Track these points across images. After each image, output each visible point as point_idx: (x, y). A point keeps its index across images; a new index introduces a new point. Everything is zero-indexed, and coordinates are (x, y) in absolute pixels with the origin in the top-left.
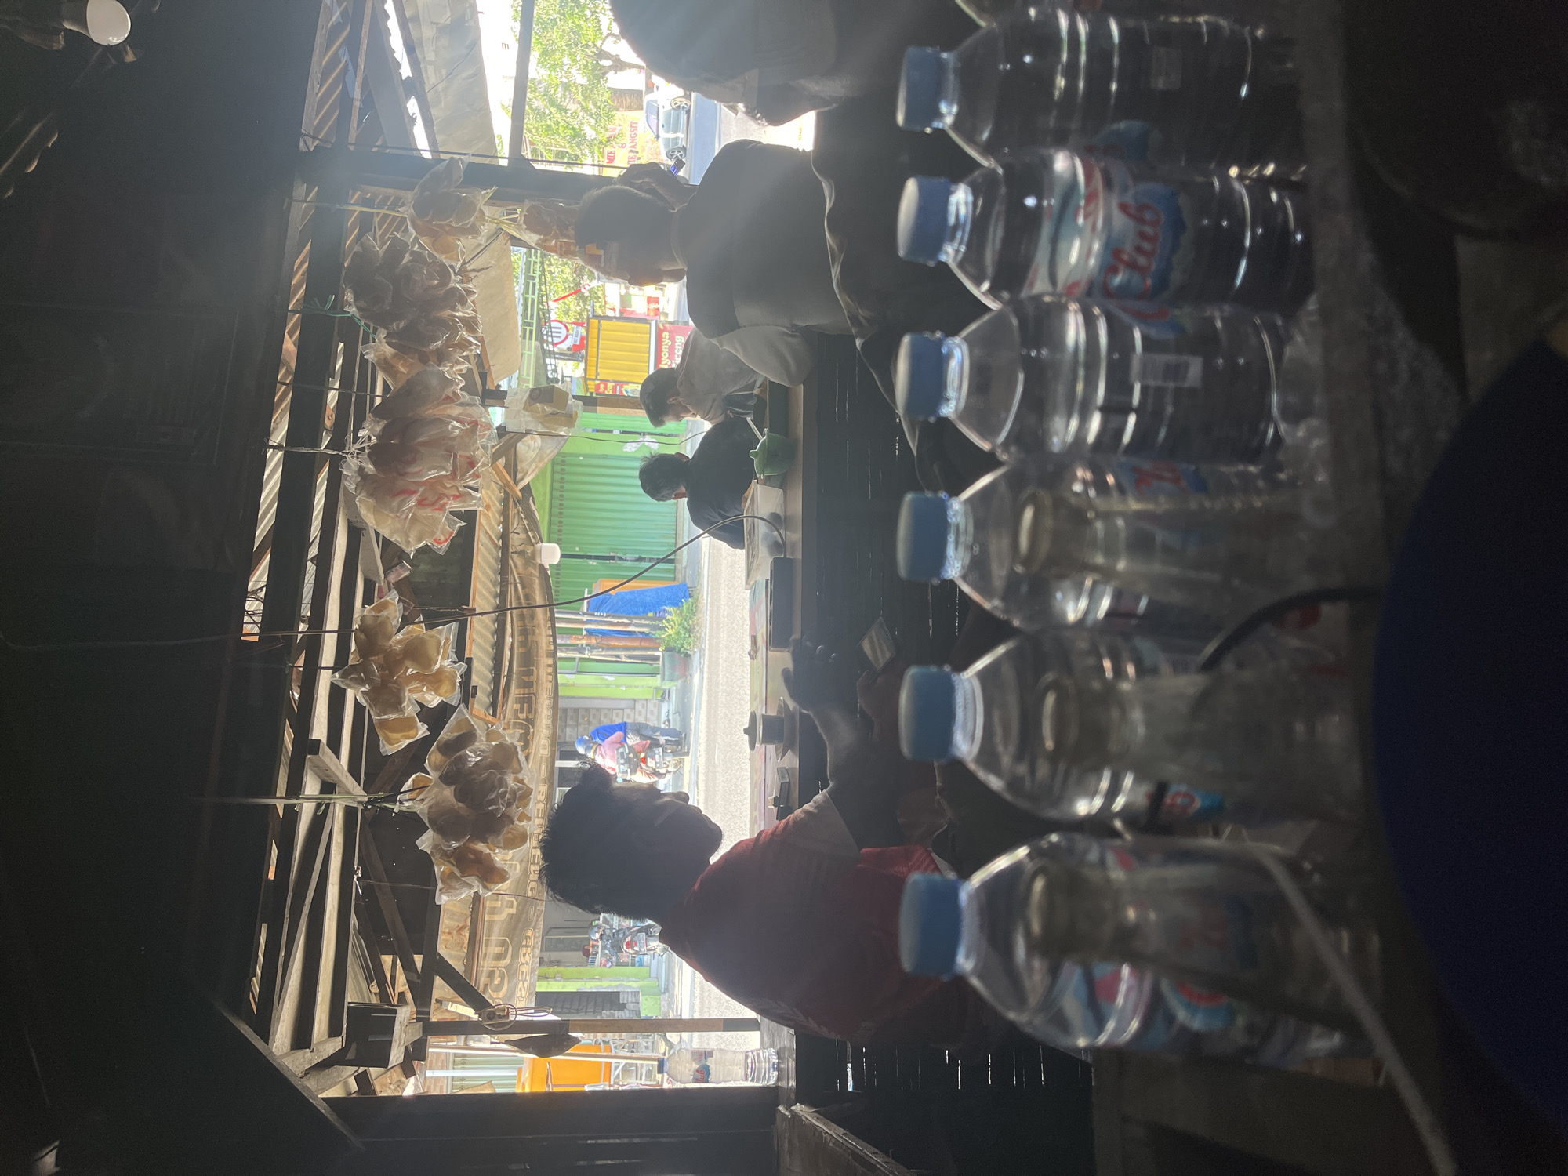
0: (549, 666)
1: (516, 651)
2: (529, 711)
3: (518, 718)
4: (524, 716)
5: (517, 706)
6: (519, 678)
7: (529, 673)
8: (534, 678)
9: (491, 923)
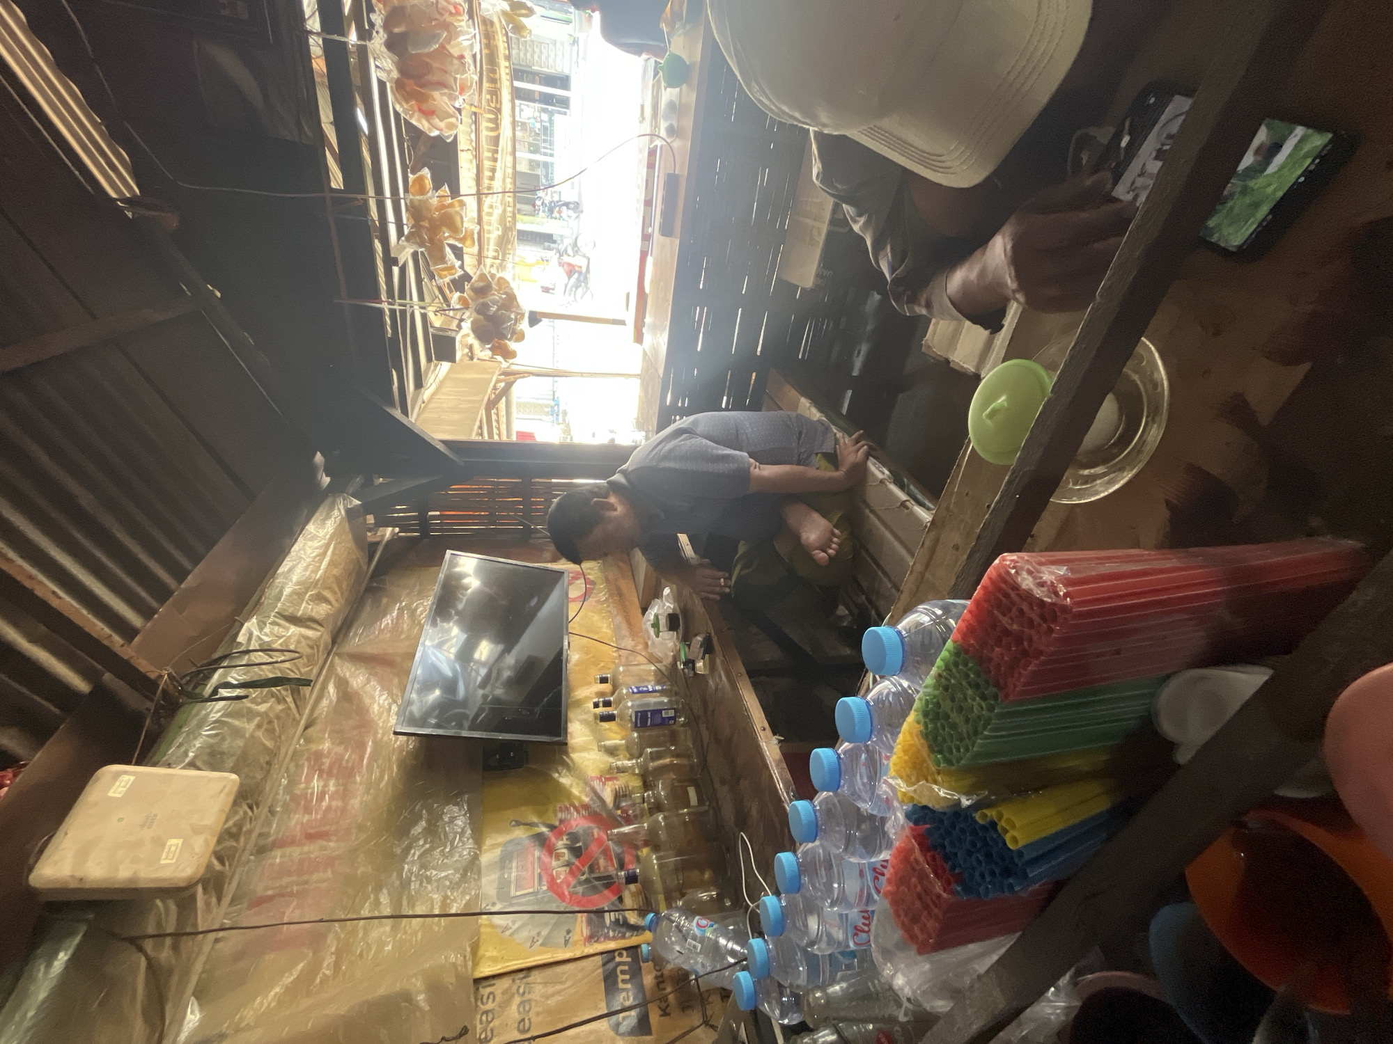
0: (507, 67)
1: (484, 53)
2: (497, 102)
3: (490, 106)
4: (493, 105)
5: (488, 97)
6: (488, 76)
7: (494, 72)
8: (497, 76)
9: (489, 239)
